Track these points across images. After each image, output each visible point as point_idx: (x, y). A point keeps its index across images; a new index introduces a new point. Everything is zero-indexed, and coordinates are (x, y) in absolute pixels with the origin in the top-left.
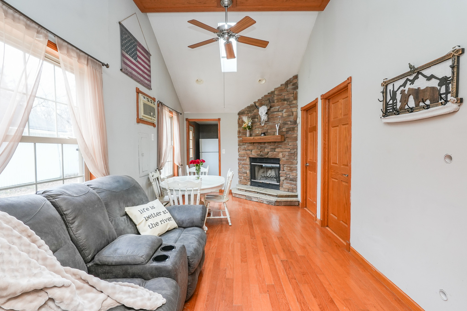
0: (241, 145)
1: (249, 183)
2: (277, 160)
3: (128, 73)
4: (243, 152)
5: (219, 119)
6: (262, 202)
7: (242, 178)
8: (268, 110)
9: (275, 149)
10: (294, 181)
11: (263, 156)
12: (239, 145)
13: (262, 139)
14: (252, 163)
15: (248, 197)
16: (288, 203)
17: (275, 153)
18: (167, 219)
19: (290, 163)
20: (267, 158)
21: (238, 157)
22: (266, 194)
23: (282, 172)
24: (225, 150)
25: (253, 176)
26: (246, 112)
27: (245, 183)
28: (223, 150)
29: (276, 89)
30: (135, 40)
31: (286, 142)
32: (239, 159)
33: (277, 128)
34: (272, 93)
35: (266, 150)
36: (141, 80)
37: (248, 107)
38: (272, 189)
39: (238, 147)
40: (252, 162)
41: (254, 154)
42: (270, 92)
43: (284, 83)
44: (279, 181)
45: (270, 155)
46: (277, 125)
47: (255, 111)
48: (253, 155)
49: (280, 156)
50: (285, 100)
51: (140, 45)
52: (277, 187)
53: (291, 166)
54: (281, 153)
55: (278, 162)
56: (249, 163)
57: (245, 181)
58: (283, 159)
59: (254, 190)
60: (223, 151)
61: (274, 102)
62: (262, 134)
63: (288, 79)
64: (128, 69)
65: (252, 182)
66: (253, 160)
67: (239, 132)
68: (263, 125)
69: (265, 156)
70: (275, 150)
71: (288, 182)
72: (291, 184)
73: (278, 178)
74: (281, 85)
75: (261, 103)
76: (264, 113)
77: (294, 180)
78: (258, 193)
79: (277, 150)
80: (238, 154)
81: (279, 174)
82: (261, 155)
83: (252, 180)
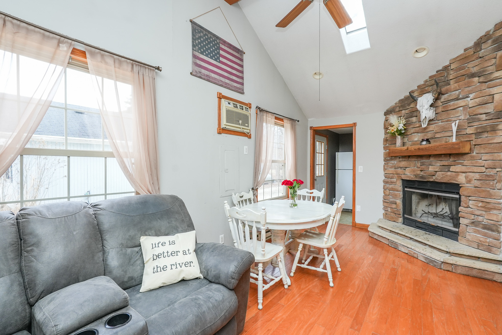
0: (388, 160)
1: (401, 220)
2: (455, 188)
3: (202, 76)
4: (392, 170)
5: (355, 124)
6: (415, 256)
7: (389, 210)
8: (436, 99)
9: (449, 166)
10: (493, 231)
11: (425, 179)
12: (385, 160)
13: (422, 149)
14: (406, 189)
15: (392, 242)
16: (474, 273)
17: (449, 173)
18: (184, 264)
19: (483, 194)
20: (432, 182)
21: (384, 178)
22: (426, 244)
23: (464, 209)
24: (362, 167)
25: (407, 208)
26: (397, 109)
27: (393, 218)
28: (360, 167)
29: (453, 61)
30: (217, 38)
31: (474, 154)
32: (385, 182)
33: (454, 129)
34: (446, 68)
35: (431, 169)
36: (226, 83)
37: (401, 101)
38: (442, 236)
39: (383, 163)
40: (406, 187)
41: (409, 174)
42: (440, 68)
43: (471, 44)
44: (457, 225)
45: (440, 177)
46: (453, 124)
47: (412, 105)
48: (408, 176)
49: (461, 179)
50: (473, 75)
51: (225, 43)
52: (453, 235)
53: (488, 200)
54: (464, 174)
55: (457, 191)
56: (401, 188)
57: (393, 215)
58: (468, 185)
59: (403, 234)
60: (360, 169)
61: (449, 84)
62: (423, 140)
63: (483, 33)
64: (203, 71)
65: (404, 218)
66: (407, 183)
67: (386, 140)
68: (424, 126)
69: (429, 178)
70: (449, 168)
71: (478, 231)
72: (485, 235)
73: (455, 219)
74: (465, 50)
75: (422, 90)
76: (427, 106)
77: (494, 228)
78: (411, 238)
79: (452, 169)
80: (382, 173)
81: (458, 212)
82: (422, 177)
83: (406, 216)
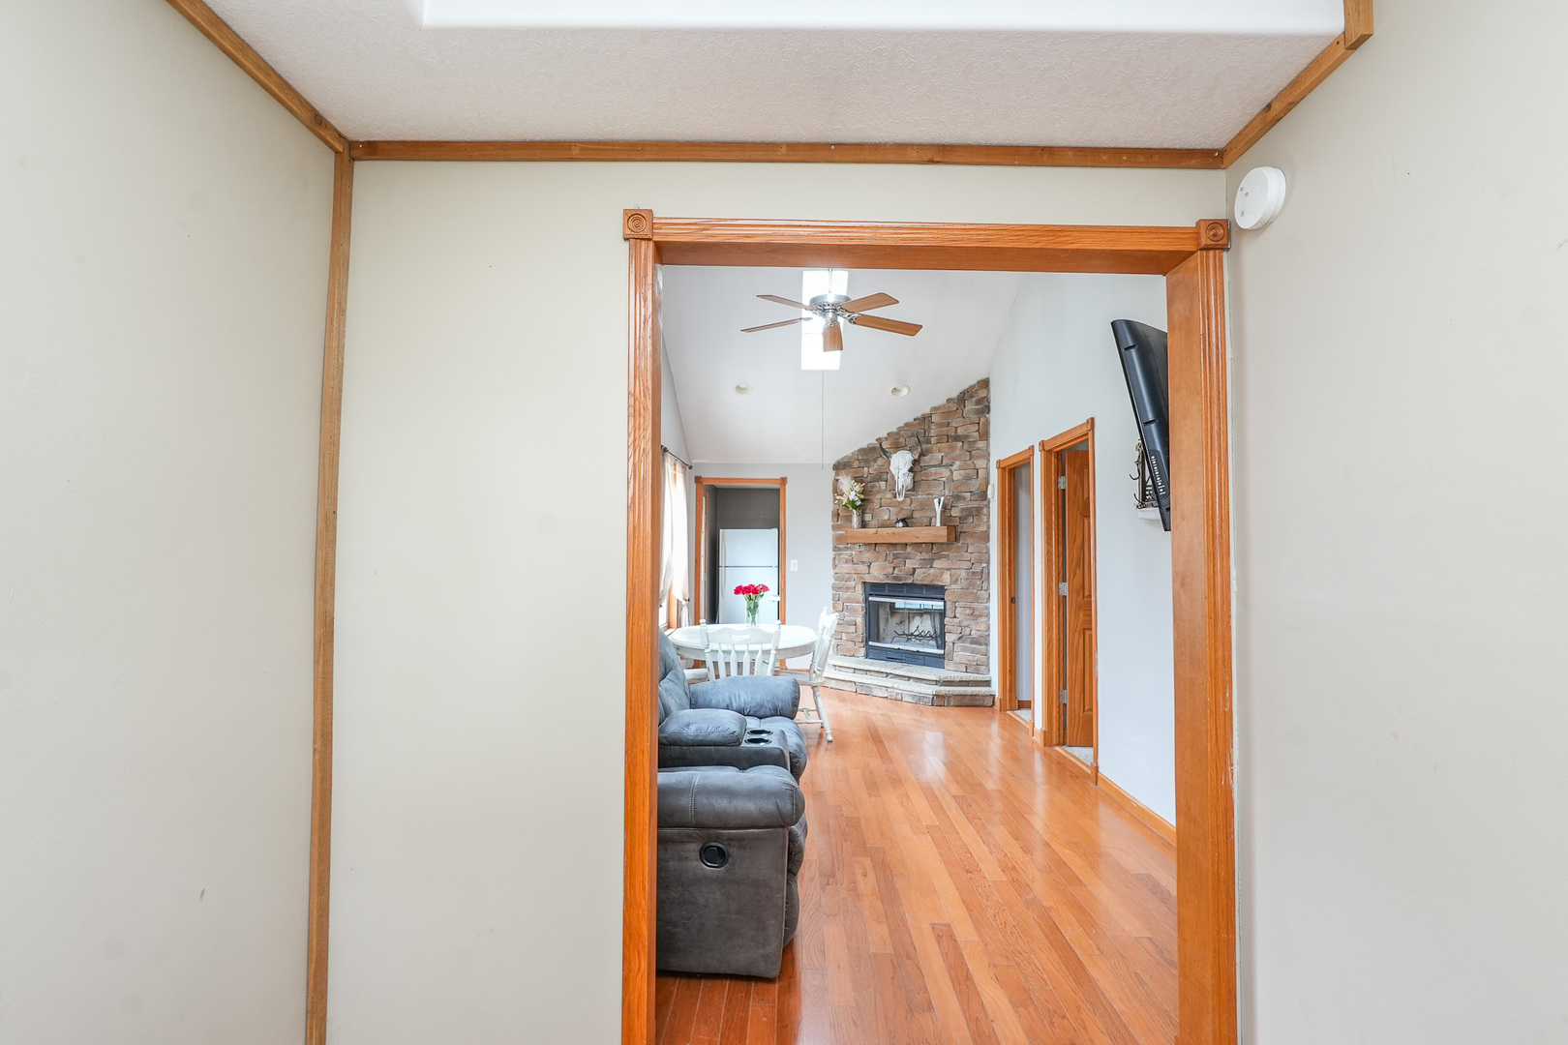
0: (840, 549)
1: (863, 651)
2: (936, 591)
4: (845, 568)
5: (784, 481)
6: (899, 697)
7: (844, 638)
8: (915, 462)
9: (932, 560)
10: (981, 644)
11: (901, 580)
12: (835, 549)
13: (899, 534)
14: (871, 599)
15: (862, 685)
16: (967, 701)
17: (932, 571)
19: (970, 598)
20: (910, 584)
21: (833, 581)
22: (909, 678)
23: (952, 620)
24: (796, 561)
25: (872, 631)
26: (856, 464)
27: (850, 650)
28: (792, 561)
29: (935, 409)
31: (960, 544)
32: (834, 588)
33: (938, 509)
34: (925, 419)
35: (910, 564)
37: (862, 451)
38: (924, 665)
39: (832, 554)
40: (871, 595)
41: (877, 573)
42: (919, 415)
43: (954, 394)
44: (942, 645)
45: (920, 577)
46: (936, 501)
47: (880, 462)
48: (875, 577)
49: (946, 579)
50: (957, 438)
52: (937, 661)
53: (974, 605)
54: (949, 572)
55: (941, 596)
56: (861, 598)
57: (850, 645)
58: (954, 586)
59: (877, 669)
60: (792, 565)
61: (930, 443)
62: (898, 521)
63: (966, 386)
65: (869, 649)
66: (873, 588)
67: (837, 515)
68: (900, 499)
69: (906, 579)
70: (932, 563)
71: (966, 647)
72: (973, 651)
73: (940, 638)
74: (948, 400)
75: (897, 441)
76: (905, 470)
77: (982, 641)
78: (887, 674)
79: (937, 564)
80: (831, 572)
81: (943, 625)
82: (896, 578)
83: (870, 643)
